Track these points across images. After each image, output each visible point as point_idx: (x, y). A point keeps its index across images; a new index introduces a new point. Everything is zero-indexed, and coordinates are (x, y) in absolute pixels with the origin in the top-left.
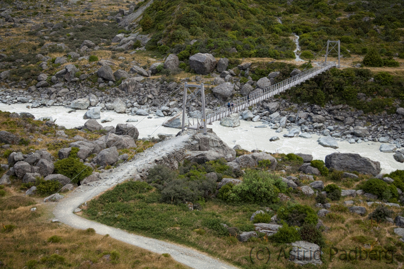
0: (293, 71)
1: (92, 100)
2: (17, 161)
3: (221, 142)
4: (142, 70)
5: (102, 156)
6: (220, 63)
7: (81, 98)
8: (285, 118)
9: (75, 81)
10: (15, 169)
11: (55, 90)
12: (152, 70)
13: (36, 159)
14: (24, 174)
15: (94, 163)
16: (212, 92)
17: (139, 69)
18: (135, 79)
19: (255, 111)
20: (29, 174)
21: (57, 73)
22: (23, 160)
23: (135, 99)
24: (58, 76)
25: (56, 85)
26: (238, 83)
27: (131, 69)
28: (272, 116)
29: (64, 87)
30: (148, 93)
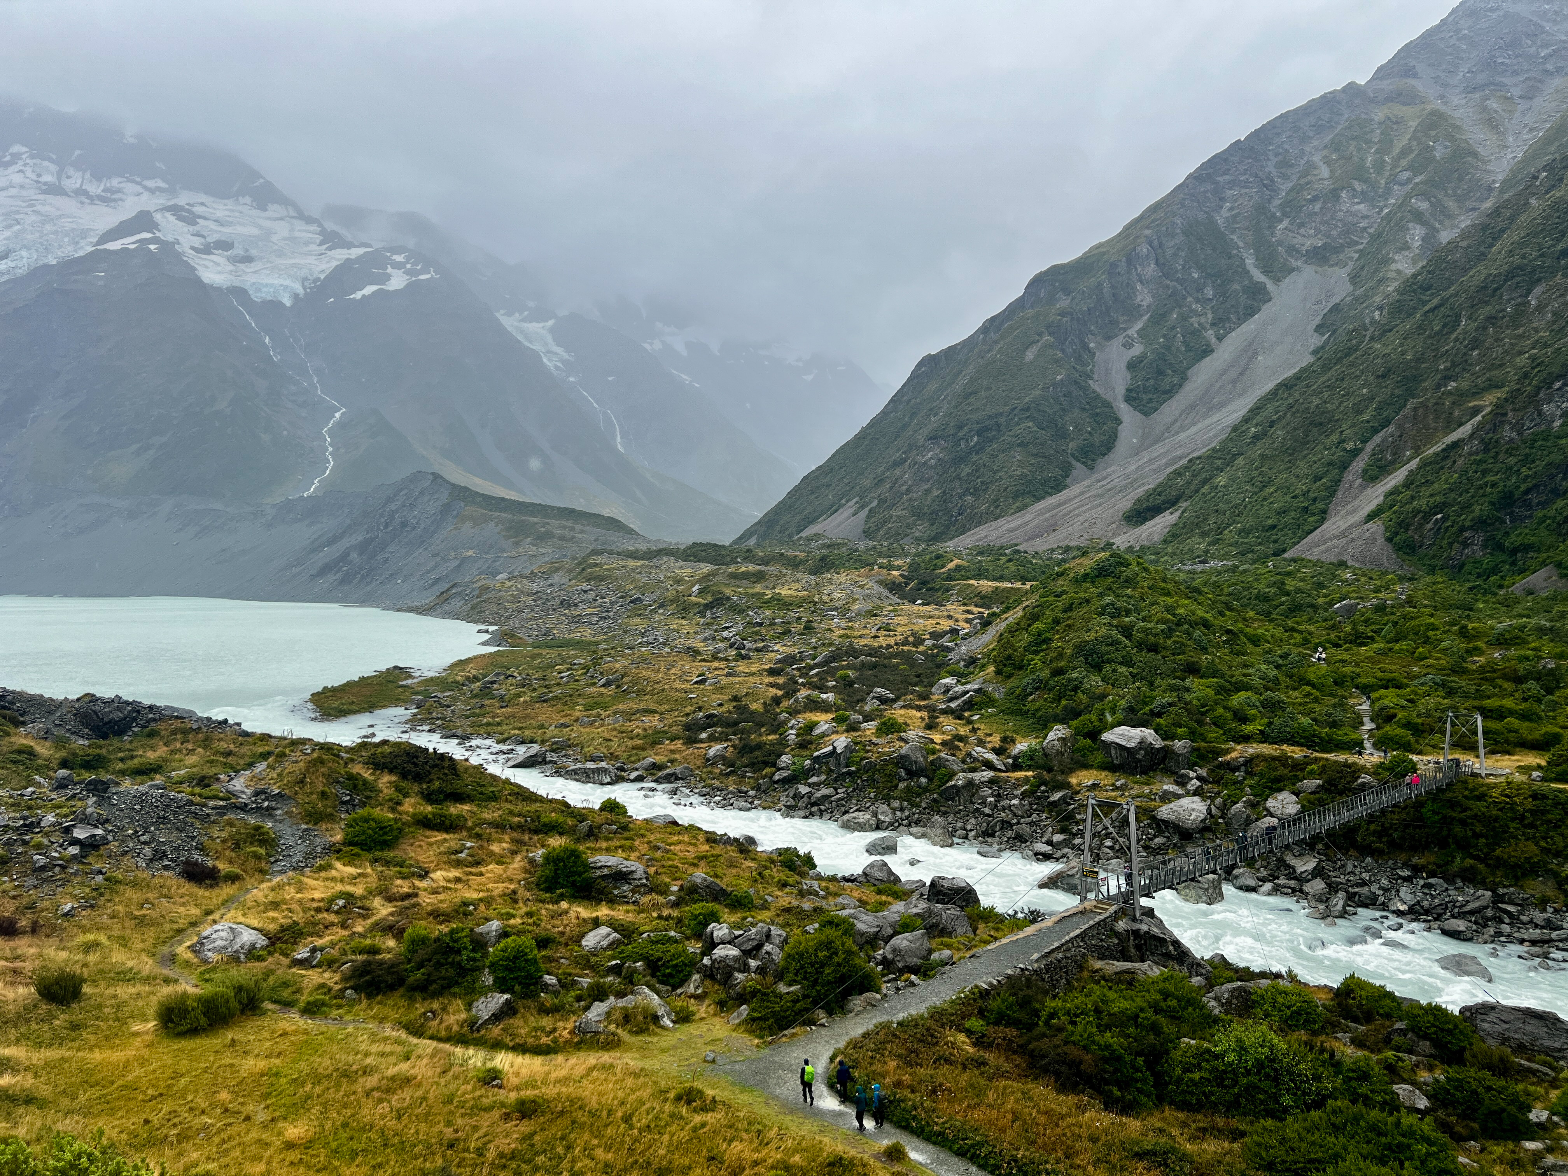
0: (1360, 781)
1: (882, 818)
2: (719, 944)
3: (1176, 943)
4: (991, 757)
5: (894, 950)
6: (1173, 752)
7: (858, 810)
8: (1341, 894)
9: (849, 773)
10: (714, 961)
11: (808, 789)
12: (1015, 758)
13: (755, 943)
14: (730, 975)
15: (877, 964)
16: (1153, 818)
17: (985, 755)
18: (977, 776)
19: (1264, 873)
20: (740, 976)
21: (816, 754)
22: (729, 943)
23: (973, 821)
24: (817, 760)
25: (811, 781)
26: (1219, 801)
27: (969, 755)
28: (1307, 888)
29: (826, 784)
30: (1004, 809)
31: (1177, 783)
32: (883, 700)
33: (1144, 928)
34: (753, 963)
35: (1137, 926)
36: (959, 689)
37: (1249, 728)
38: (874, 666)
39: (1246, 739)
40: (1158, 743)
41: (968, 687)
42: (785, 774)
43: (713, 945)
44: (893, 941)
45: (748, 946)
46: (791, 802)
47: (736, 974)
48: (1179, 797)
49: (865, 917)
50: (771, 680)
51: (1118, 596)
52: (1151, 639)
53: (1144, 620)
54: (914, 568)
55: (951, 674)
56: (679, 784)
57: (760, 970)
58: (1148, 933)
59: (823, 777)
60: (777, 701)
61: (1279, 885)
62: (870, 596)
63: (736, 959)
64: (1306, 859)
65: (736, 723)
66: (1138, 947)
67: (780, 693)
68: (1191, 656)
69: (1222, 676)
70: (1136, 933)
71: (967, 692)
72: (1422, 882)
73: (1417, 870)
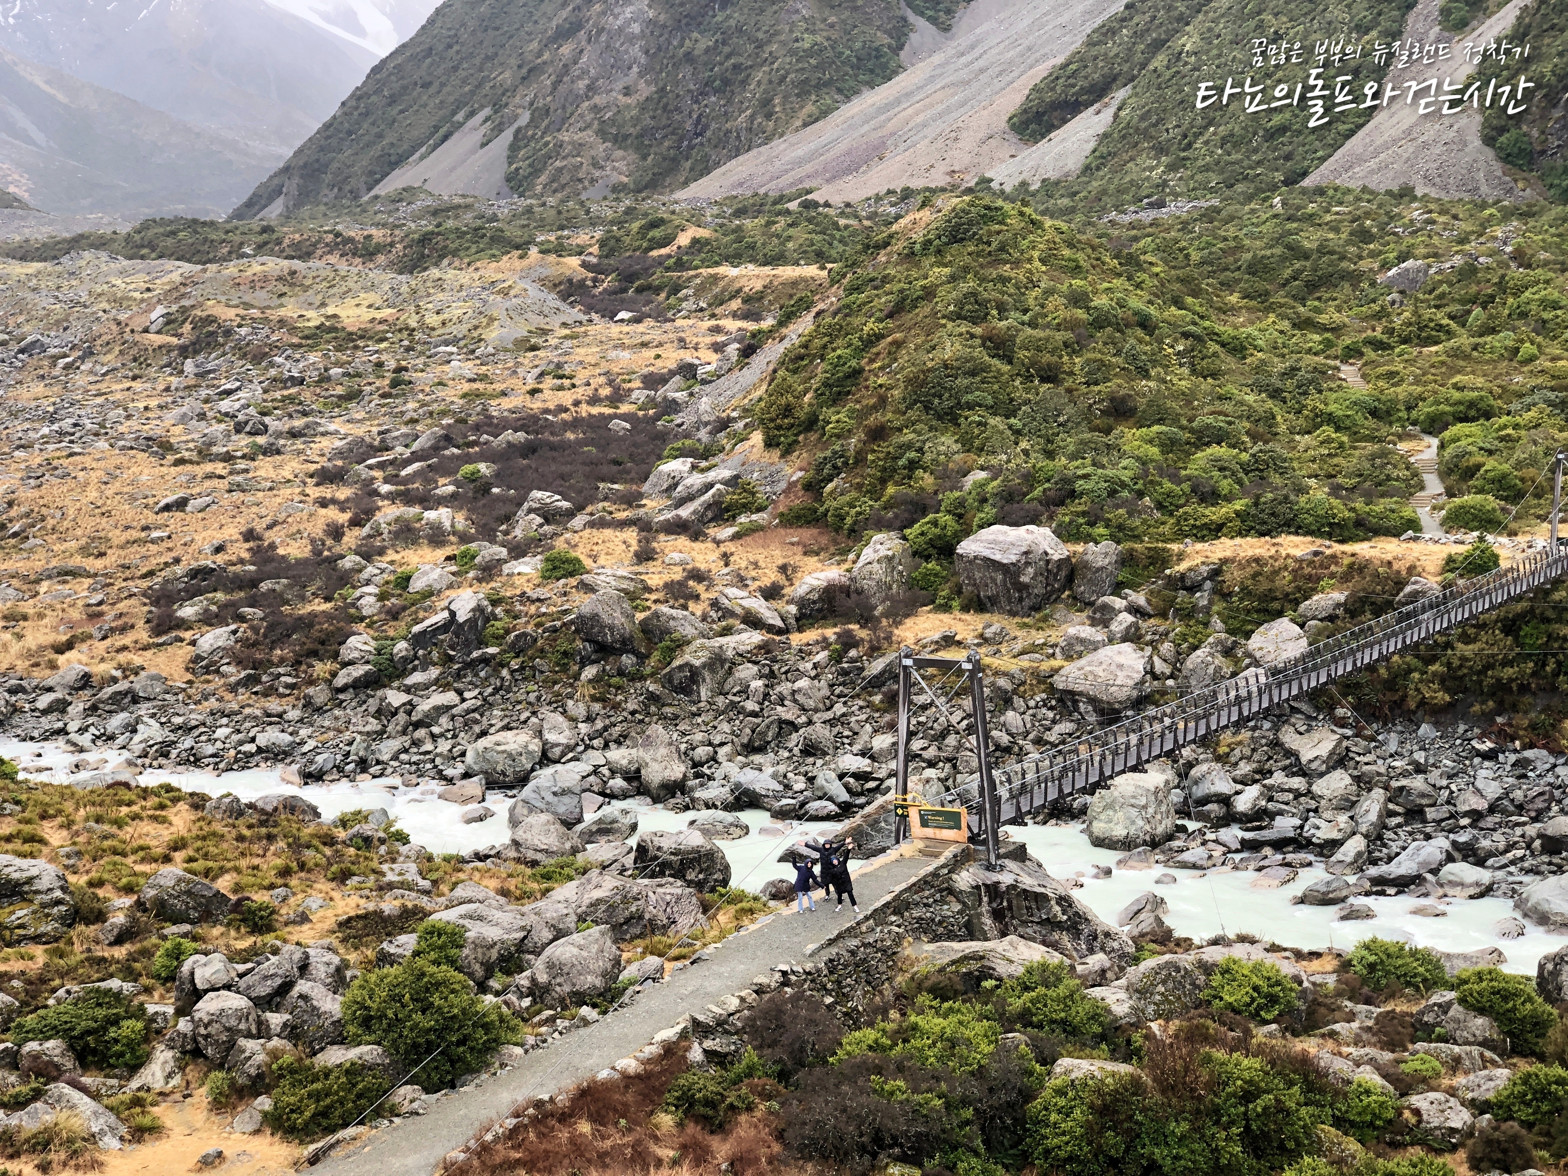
0: (1408, 589)
1: (550, 737)
2: (206, 991)
4: (758, 604)
5: (550, 966)
6: (1086, 565)
7: (507, 728)
8: (1378, 794)
9: (485, 660)
10: (197, 1024)
11: (404, 698)
12: (802, 603)
13: (279, 981)
14: (231, 1045)
15: (521, 996)
16: (1052, 689)
17: (746, 603)
18: (729, 642)
19: (1245, 768)
20: (250, 1045)
21: (416, 629)
22: (228, 987)
23: (726, 727)
24: (419, 640)
25: (410, 680)
26: (1166, 647)
27: (715, 604)
28: (1320, 787)
29: (441, 684)
30: (781, 701)
31: (1094, 623)
32: (549, 515)
33: (1006, 879)
34: (276, 1020)
35: (994, 877)
36: (696, 480)
37: (1222, 511)
38: (529, 450)
39: (1215, 531)
40: (1059, 551)
41: (711, 476)
42: (358, 671)
43: (197, 995)
44: (548, 951)
45: (263, 990)
46: (374, 725)
47: (242, 1042)
48: (1093, 646)
49: (498, 915)
50: (327, 491)
51: (983, 280)
52: (1046, 358)
53: (1033, 324)
54: (610, 247)
55: (682, 453)
56: (143, 709)
57: (292, 1032)
58: (1013, 887)
59: (434, 672)
60: (336, 532)
61: (1270, 788)
62: (521, 311)
63: (242, 1016)
64: (1316, 735)
65: (253, 582)
66: (998, 915)
67: (343, 518)
68: (1116, 385)
69: (1175, 421)
70: (993, 890)
71: (711, 486)
72: (1513, 758)
73: (1504, 737)
